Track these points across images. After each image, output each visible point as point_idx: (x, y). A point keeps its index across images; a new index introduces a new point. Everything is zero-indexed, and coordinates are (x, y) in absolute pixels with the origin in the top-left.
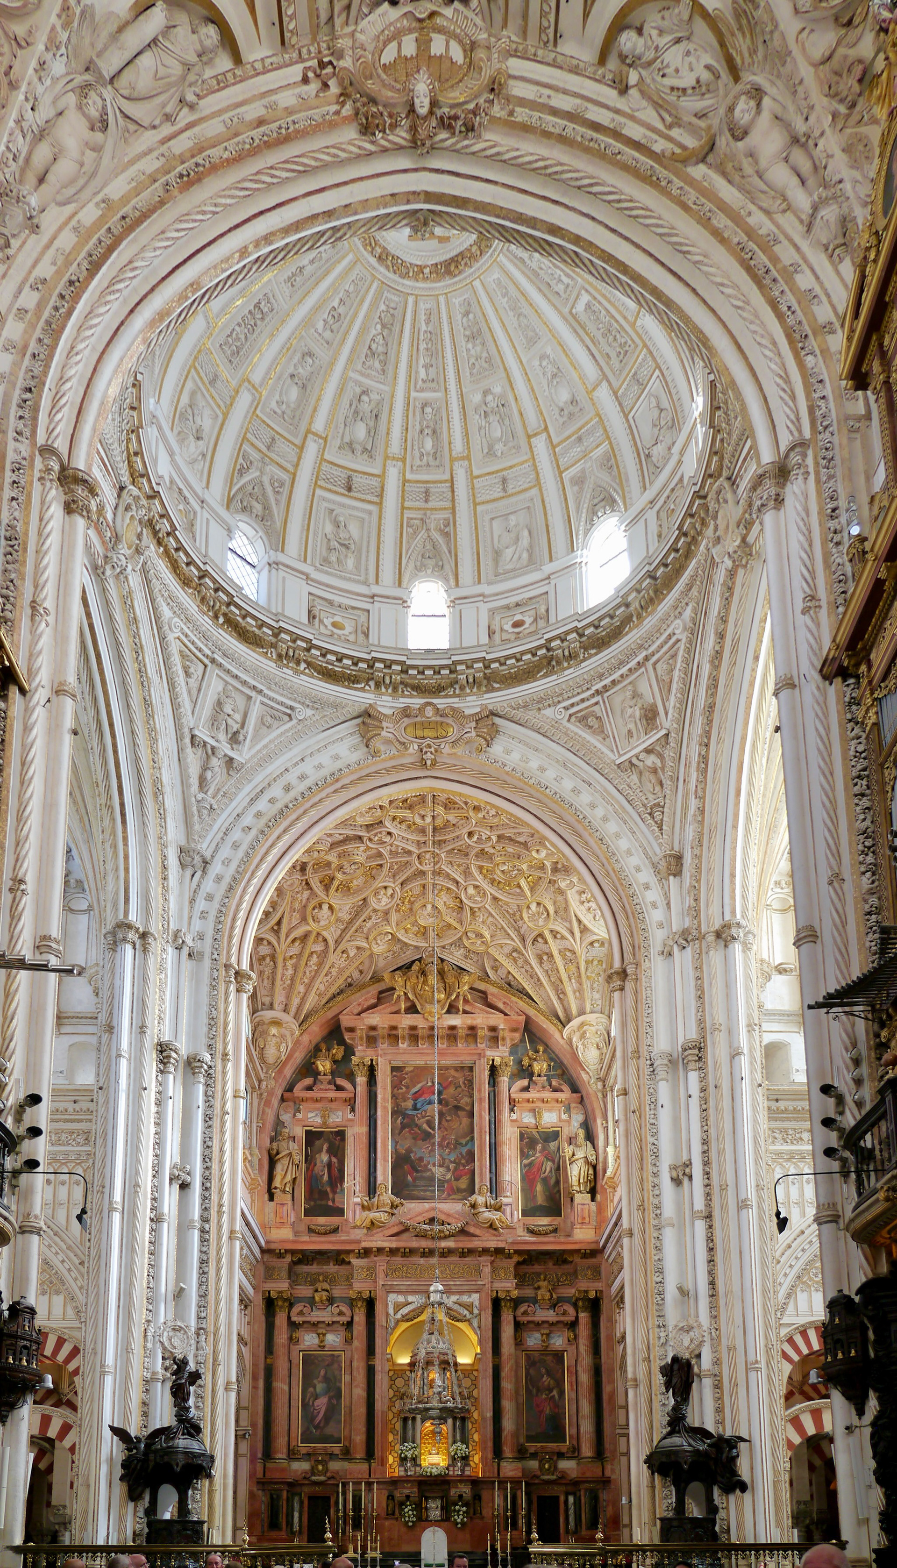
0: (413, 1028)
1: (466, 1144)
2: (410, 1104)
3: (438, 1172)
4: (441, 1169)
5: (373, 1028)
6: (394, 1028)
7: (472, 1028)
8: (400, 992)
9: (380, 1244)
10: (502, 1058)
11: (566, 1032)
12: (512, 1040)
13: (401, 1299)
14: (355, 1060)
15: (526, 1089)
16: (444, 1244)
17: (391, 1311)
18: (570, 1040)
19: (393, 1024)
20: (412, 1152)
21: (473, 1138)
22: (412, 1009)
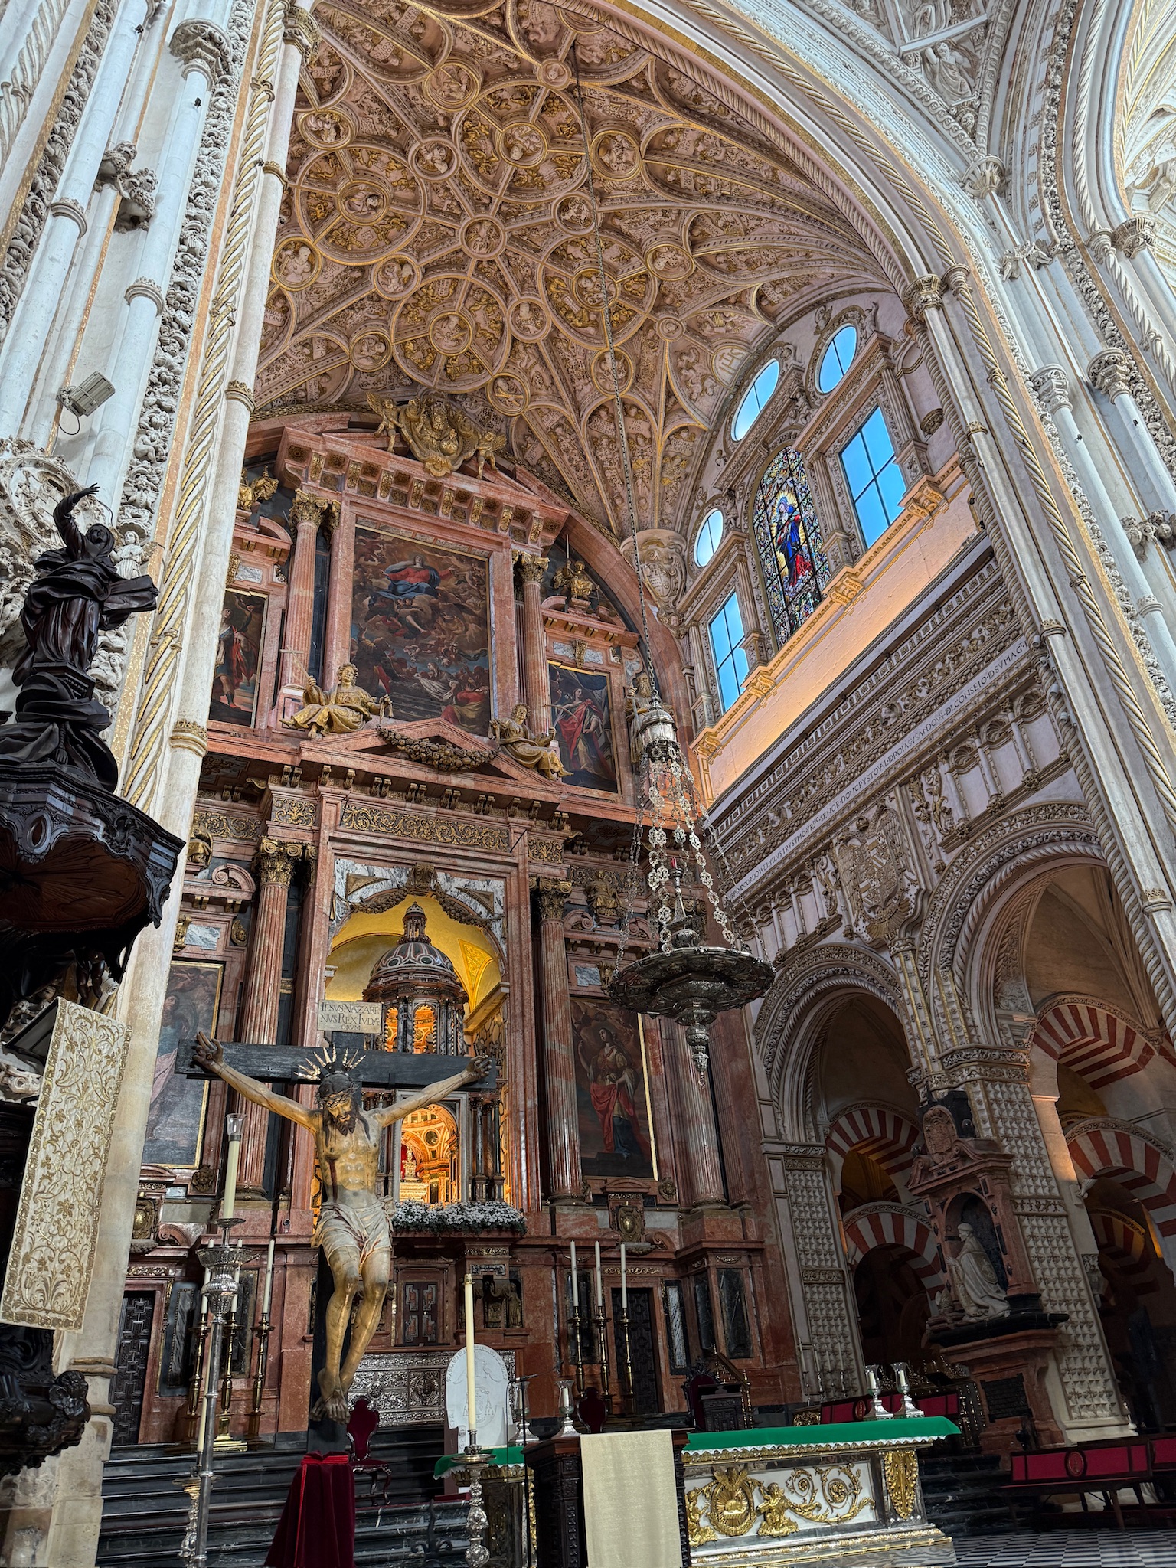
0: (402, 479)
1: (476, 658)
2: (386, 583)
3: (430, 686)
4: (435, 684)
5: (337, 461)
6: (371, 470)
7: (492, 505)
8: (387, 422)
9: (338, 761)
10: (533, 556)
11: (624, 546)
12: (544, 541)
13: (361, 869)
14: (302, 494)
15: (560, 608)
16: (455, 781)
17: (341, 890)
18: (627, 561)
19: (372, 461)
20: (387, 649)
21: (485, 653)
22: (406, 452)
